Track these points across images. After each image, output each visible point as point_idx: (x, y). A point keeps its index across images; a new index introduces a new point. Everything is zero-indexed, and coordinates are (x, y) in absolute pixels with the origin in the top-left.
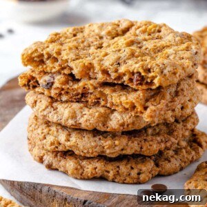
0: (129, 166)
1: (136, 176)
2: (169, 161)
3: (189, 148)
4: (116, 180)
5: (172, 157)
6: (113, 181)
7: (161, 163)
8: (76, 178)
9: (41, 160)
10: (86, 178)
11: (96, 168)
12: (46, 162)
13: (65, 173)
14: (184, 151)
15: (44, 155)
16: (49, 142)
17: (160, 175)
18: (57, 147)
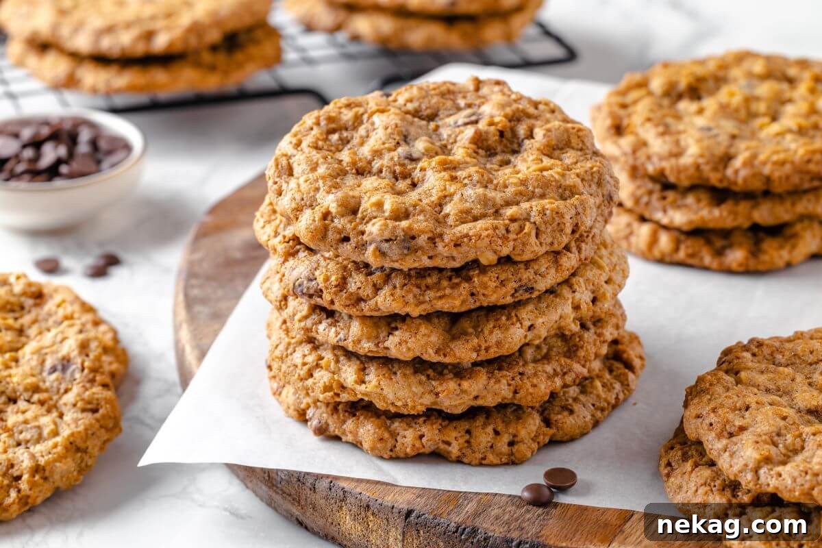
0: (490, 429)
1: (505, 449)
2: (571, 412)
3: (607, 376)
4: (465, 460)
5: (575, 399)
6: (459, 461)
7: (554, 417)
8: (382, 458)
9: (302, 417)
10: (402, 455)
11: (421, 437)
12: (315, 422)
13: (357, 445)
14: (598, 384)
15: (309, 407)
16: (321, 385)
17: (554, 442)
18: (338, 395)
